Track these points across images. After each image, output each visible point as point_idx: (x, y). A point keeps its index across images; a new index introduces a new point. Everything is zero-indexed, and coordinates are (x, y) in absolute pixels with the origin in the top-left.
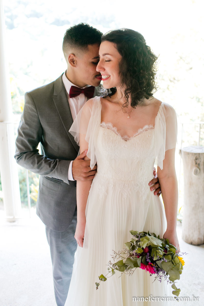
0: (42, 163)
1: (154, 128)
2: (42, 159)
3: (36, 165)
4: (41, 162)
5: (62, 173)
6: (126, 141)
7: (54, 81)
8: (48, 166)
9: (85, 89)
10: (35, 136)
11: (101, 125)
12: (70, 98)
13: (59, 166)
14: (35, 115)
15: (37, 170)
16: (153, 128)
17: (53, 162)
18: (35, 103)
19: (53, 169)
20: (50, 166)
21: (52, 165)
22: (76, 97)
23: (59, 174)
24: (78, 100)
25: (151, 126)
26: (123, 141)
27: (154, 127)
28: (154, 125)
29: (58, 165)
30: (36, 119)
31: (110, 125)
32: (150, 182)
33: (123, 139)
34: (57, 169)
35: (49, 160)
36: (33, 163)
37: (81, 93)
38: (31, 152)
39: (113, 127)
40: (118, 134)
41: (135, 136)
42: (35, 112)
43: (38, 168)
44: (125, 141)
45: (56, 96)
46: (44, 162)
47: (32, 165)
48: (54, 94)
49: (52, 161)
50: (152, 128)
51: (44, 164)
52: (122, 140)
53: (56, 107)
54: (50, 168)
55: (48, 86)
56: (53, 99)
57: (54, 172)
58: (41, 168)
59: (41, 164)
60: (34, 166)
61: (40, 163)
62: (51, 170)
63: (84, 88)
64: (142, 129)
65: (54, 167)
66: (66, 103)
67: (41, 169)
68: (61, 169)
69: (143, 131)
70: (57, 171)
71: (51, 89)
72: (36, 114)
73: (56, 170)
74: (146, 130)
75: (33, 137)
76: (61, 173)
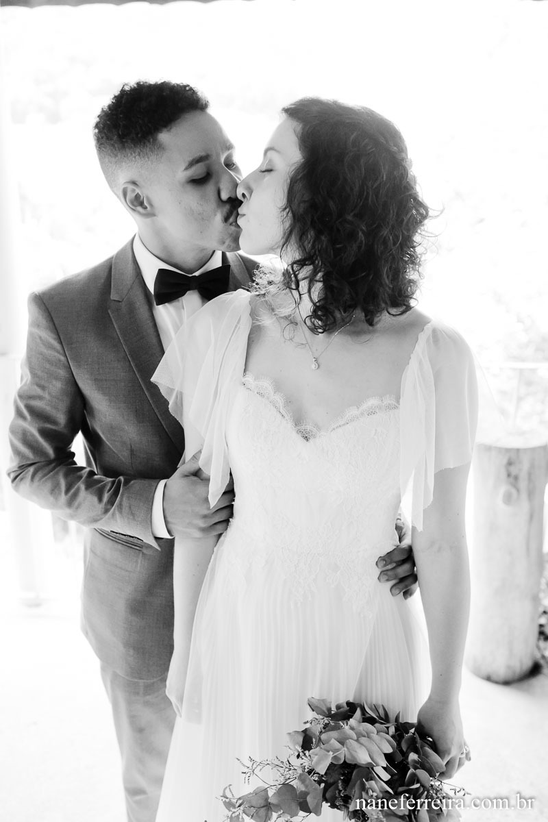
0: (78, 489)
1: (397, 405)
2: (80, 477)
3: (63, 498)
4: (76, 487)
5: (134, 517)
6: (307, 439)
7: (112, 258)
8: (95, 499)
9: (199, 276)
10: (62, 418)
11: (243, 380)
12: (157, 305)
13: (124, 499)
14: (60, 361)
15: (68, 511)
16: (396, 407)
17: (108, 488)
18: (56, 325)
19: (109, 507)
20: (100, 500)
21: (106, 497)
22: (175, 303)
23: (126, 520)
24: (182, 310)
25: (389, 400)
26: (299, 439)
27: (398, 402)
28: (398, 399)
29: (122, 495)
30: (62, 373)
31: (267, 385)
32: (382, 559)
33: (299, 432)
34: (120, 505)
35: (99, 481)
36: (54, 490)
37: (189, 290)
38: (50, 462)
39: (275, 393)
40: (286, 416)
41: (334, 429)
42: (58, 352)
43: (70, 503)
44: (302, 439)
45: (119, 302)
46: (83, 487)
47: (52, 499)
48: (112, 298)
49: (108, 482)
50: (389, 407)
51: (83, 493)
52: (294, 433)
53: (117, 334)
54: (102, 505)
55: (94, 275)
56: (109, 311)
57: (113, 514)
58: (76, 504)
59: (75, 495)
60: (56, 499)
61: (72, 491)
62: (103, 510)
63: (197, 274)
64: (358, 408)
65: (111, 502)
66: (149, 322)
67: (77, 508)
68: (130, 508)
69: (362, 414)
70: (121, 512)
71: (103, 281)
72: (62, 358)
73: (116, 510)
74: (372, 412)
75: (54, 422)
76: (132, 517)
